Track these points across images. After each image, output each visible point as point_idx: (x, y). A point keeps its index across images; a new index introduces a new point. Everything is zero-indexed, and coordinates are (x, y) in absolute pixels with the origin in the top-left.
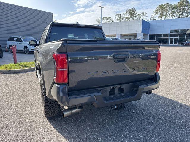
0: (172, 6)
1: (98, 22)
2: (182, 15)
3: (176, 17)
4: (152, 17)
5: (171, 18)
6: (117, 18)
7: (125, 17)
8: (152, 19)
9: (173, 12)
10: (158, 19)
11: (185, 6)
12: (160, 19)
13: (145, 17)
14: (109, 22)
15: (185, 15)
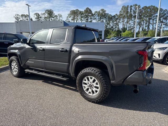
0: (80, 12)
1: (16, 18)
2: (87, 19)
3: (84, 21)
4: (67, 19)
5: (80, 22)
6: (36, 16)
7: (43, 16)
8: (67, 20)
9: (82, 17)
10: (71, 21)
11: (89, 13)
12: (73, 21)
13: (61, 19)
14: (27, 19)
15: (89, 20)
